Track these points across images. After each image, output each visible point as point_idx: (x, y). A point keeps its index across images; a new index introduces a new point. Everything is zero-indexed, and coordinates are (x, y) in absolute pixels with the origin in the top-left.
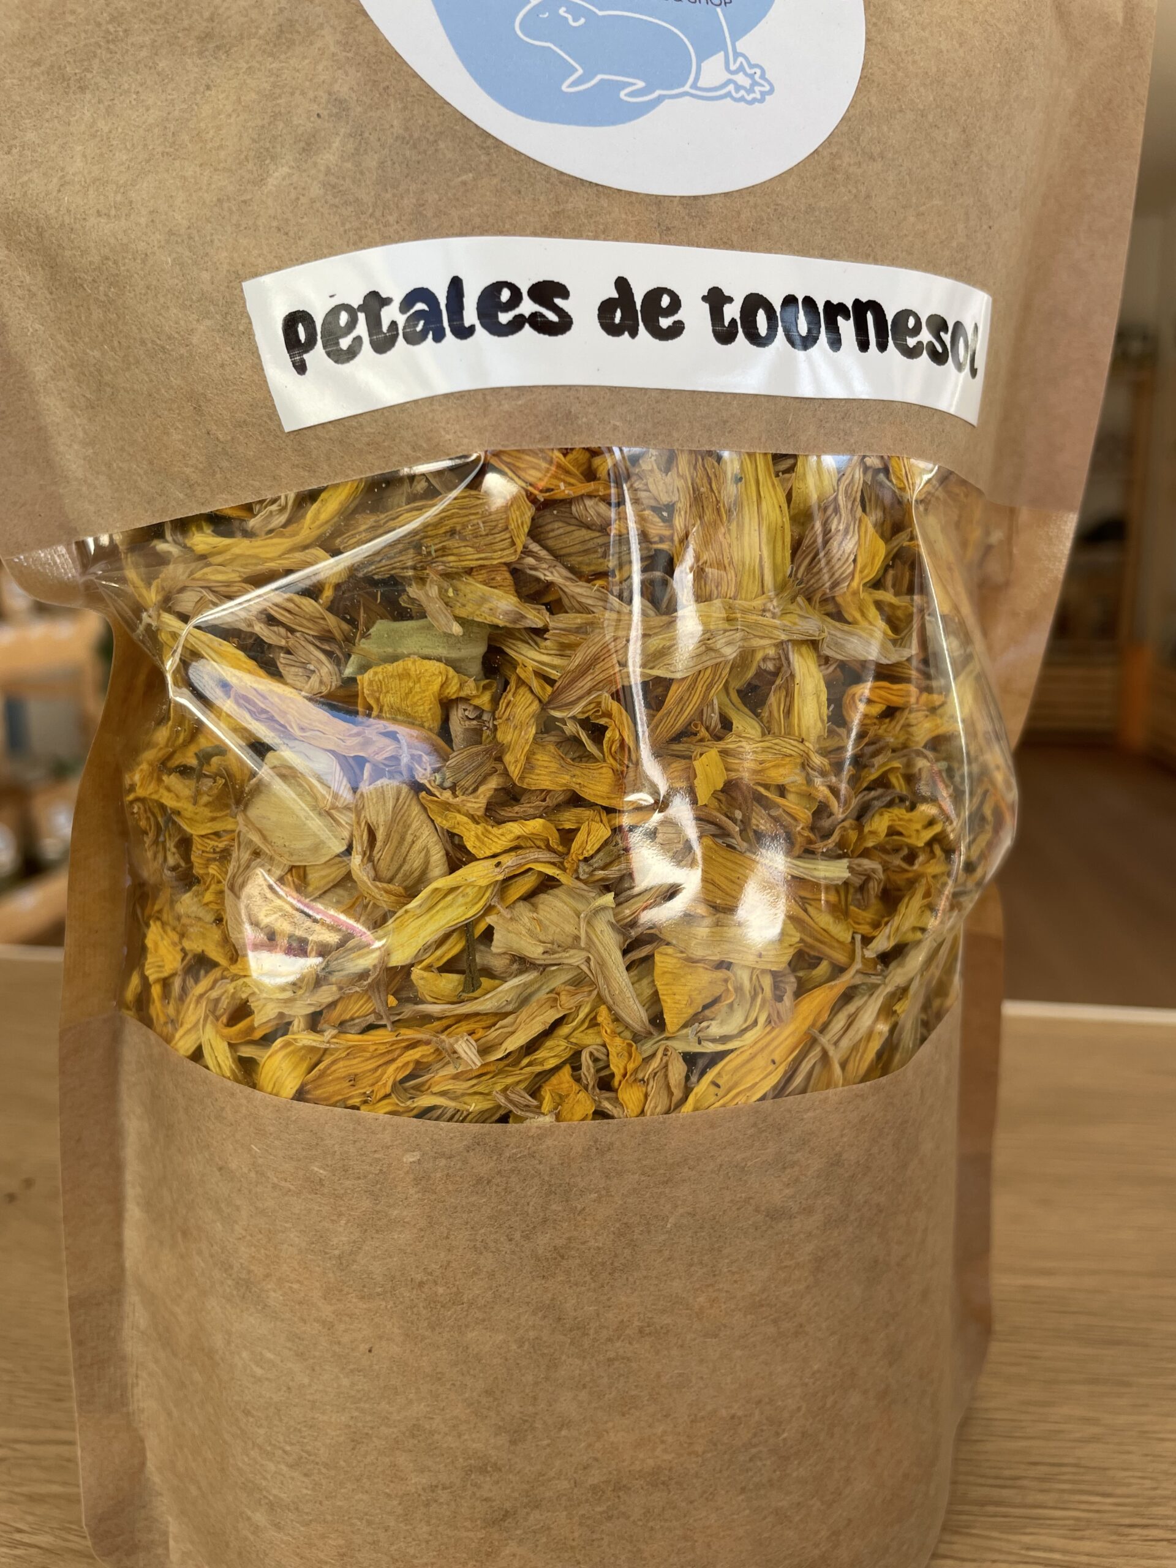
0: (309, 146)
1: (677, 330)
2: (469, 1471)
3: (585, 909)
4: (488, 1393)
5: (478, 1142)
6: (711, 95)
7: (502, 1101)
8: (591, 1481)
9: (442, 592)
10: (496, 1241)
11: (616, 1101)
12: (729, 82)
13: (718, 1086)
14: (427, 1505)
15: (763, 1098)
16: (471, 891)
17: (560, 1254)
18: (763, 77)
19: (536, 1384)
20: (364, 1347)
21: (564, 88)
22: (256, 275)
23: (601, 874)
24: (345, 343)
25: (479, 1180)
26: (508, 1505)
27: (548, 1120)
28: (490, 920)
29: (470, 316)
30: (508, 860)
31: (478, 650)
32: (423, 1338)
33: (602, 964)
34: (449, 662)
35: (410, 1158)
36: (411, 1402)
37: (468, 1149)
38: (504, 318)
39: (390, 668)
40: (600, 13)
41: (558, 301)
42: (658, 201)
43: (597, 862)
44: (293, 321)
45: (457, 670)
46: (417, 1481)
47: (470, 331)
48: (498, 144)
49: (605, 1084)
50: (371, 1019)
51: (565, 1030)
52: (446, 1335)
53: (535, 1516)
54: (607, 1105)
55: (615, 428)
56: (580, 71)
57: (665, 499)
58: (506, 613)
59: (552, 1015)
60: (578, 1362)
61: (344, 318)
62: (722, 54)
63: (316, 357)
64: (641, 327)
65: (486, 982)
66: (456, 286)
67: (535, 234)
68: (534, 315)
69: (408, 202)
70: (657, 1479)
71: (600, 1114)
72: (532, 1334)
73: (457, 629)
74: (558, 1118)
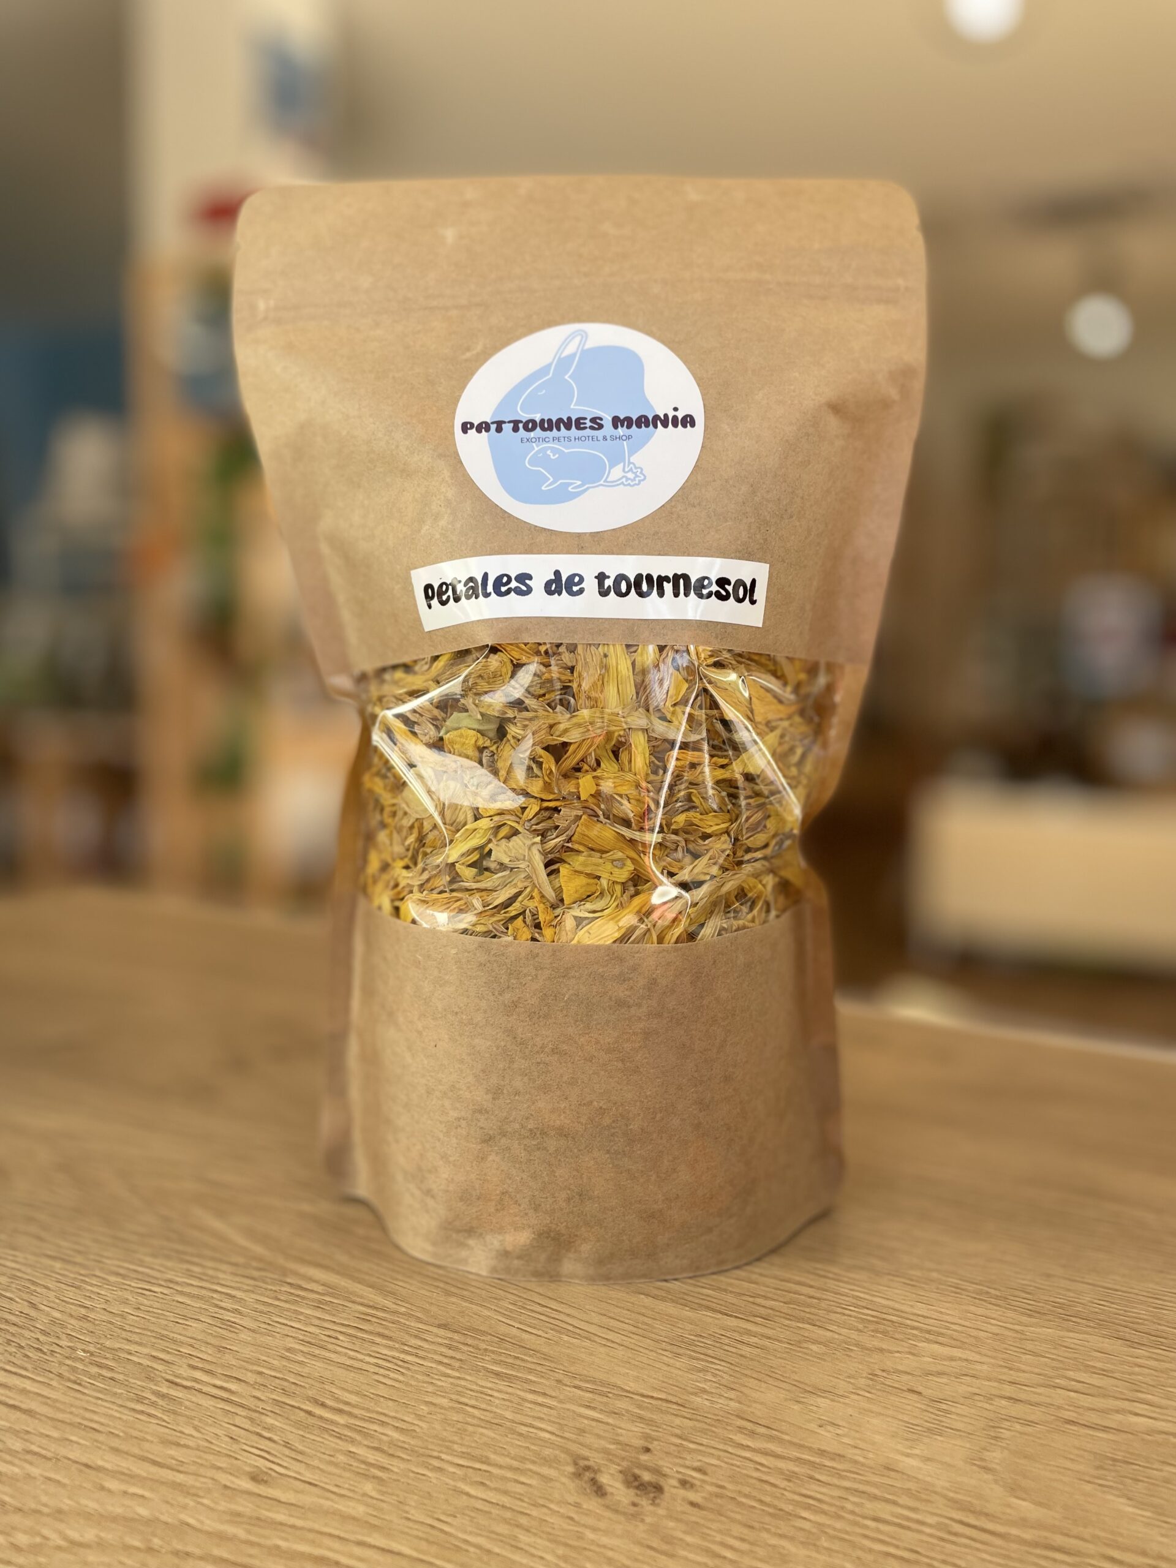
0: (437, 517)
1: (581, 591)
2: (474, 1112)
3: (529, 842)
4: (483, 1071)
6: (614, 484)
7: (491, 928)
8: (529, 1127)
9: (474, 700)
10: (487, 995)
11: (541, 934)
12: (623, 477)
14: (456, 1128)
16: (482, 832)
17: (515, 1004)
18: (641, 473)
19: (505, 1070)
20: (433, 1044)
21: (543, 488)
22: (416, 568)
23: (534, 827)
24: (444, 598)
25: (481, 964)
26: (491, 1132)
27: (510, 938)
28: (490, 846)
29: (490, 589)
30: (496, 818)
31: (493, 727)
32: (457, 1041)
33: (534, 870)
34: (479, 731)
35: (454, 951)
36: (451, 1073)
38: (503, 589)
39: (455, 732)
40: (566, 451)
41: (527, 582)
42: (579, 535)
43: (533, 822)
44: (428, 587)
45: (483, 735)
46: (454, 1114)
47: (490, 594)
48: (510, 516)
49: (538, 926)
50: (442, 888)
51: (520, 898)
52: (466, 1040)
53: (504, 1141)
54: (537, 935)
55: (547, 634)
56: (552, 480)
57: (570, 664)
58: (499, 711)
59: (514, 891)
60: (523, 1061)
61: (444, 587)
62: (622, 464)
63: (435, 602)
64: (564, 591)
65: (486, 873)
66: (485, 576)
67: (520, 553)
68: (516, 588)
69: (470, 542)
70: (562, 1133)
71: (534, 939)
72: (503, 1044)
73: (479, 717)
74: (515, 938)
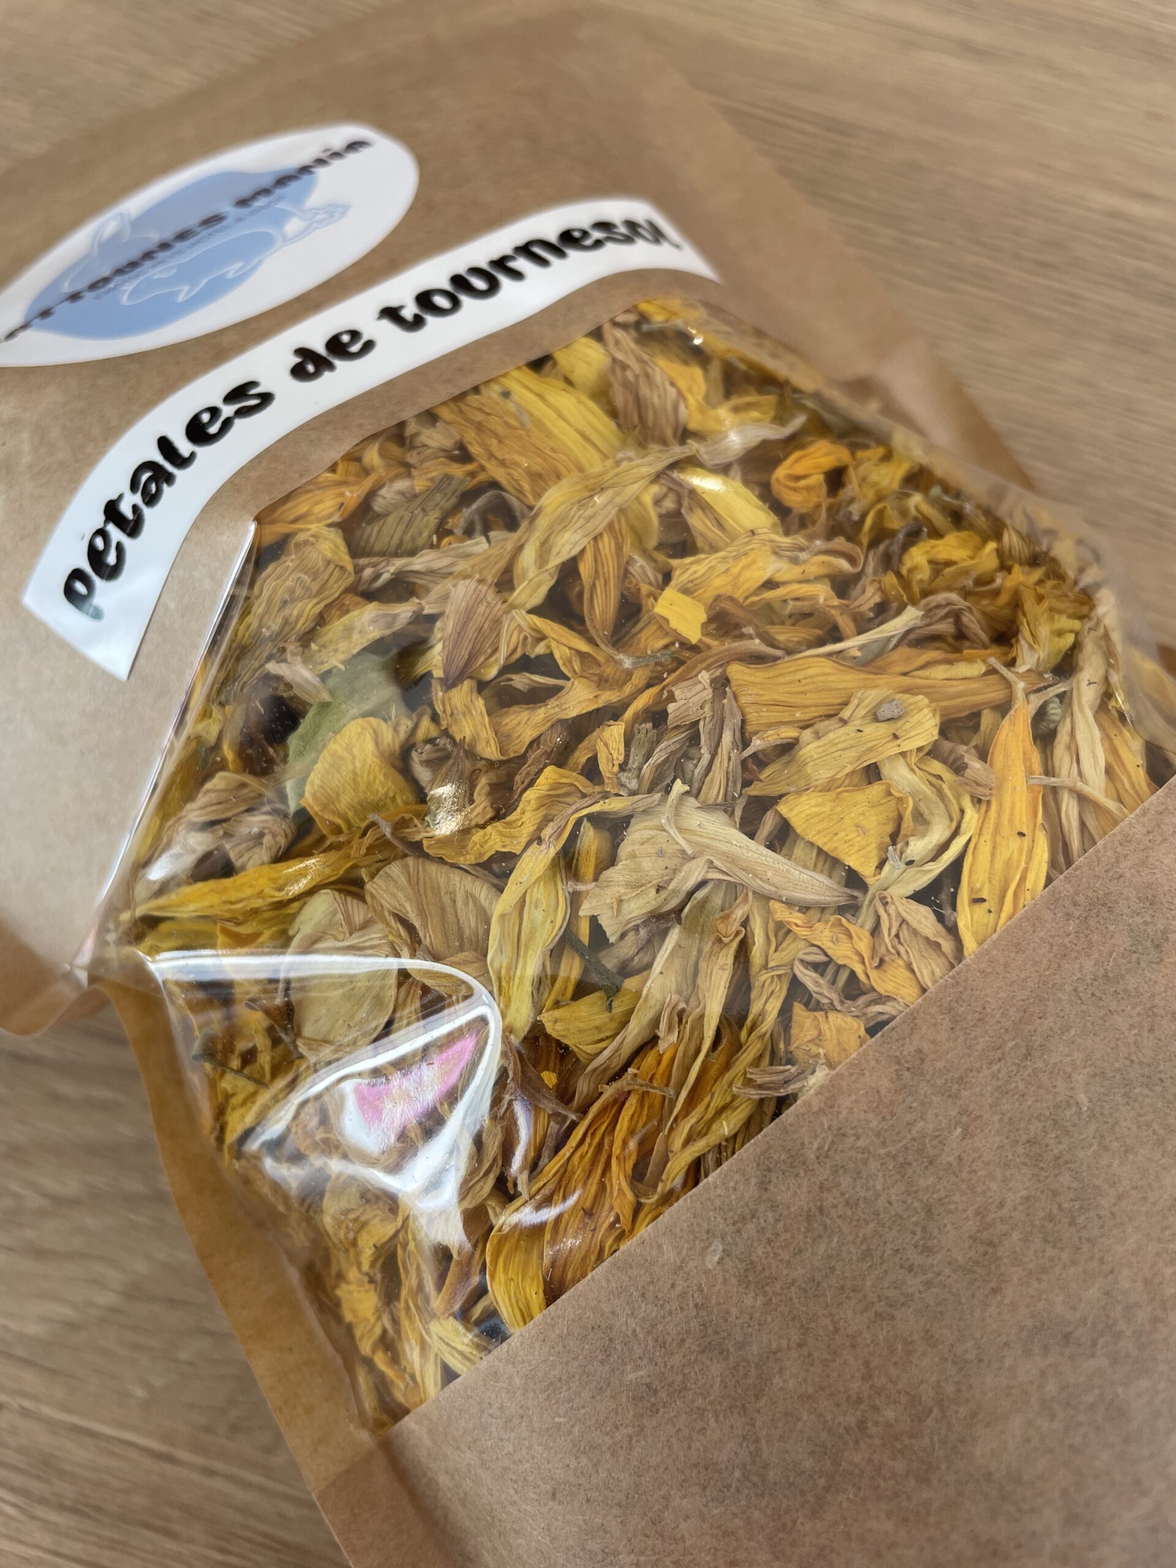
1: (369, 346)
3: (666, 815)
5: (766, 1168)
6: (302, 234)
9: (307, 654)
11: (881, 999)
12: (312, 223)
13: (983, 900)
15: (1049, 880)
16: (540, 891)
18: (337, 206)
21: (180, 301)
22: (26, 584)
24: (112, 558)
25: (809, 1218)
29: (186, 448)
30: (548, 831)
33: (732, 859)
37: (763, 1186)
38: (214, 430)
41: (253, 391)
43: (635, 761)
45: (380, 717)
47: (193, 456)
51: (757, 959)
54: (875, 1011)
55: (359, 428)
57: (450, 446)
58: (379, 624)
61: (100, 542)
63: (101, 593)
64: (336, 361)
65: (629, 984)
66: (164, 443)
68: (238, 411)
69: (96, 430)
71: (876, 1025)
